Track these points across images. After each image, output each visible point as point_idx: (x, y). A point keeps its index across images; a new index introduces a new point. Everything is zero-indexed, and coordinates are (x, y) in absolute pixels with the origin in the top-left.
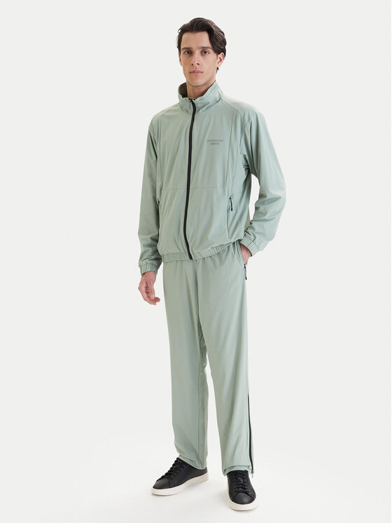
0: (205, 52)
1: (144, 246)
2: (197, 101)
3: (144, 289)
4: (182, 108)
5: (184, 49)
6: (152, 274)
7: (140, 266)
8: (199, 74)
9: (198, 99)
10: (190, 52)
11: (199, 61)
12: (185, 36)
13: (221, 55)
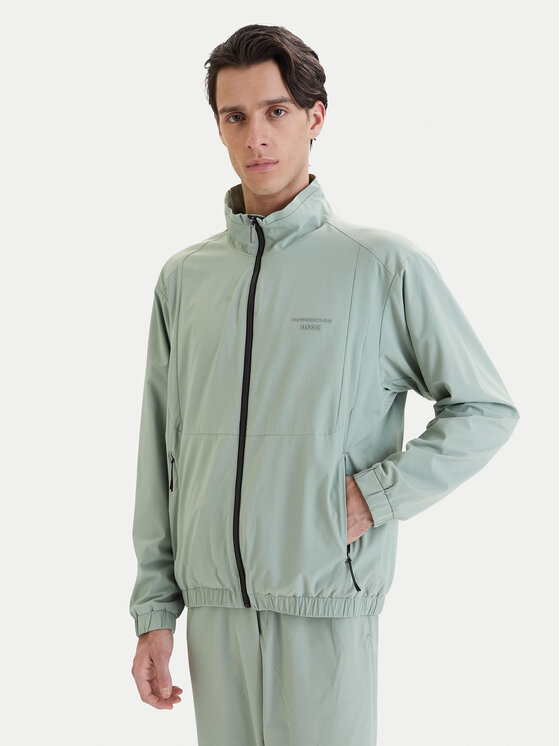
0: (277, 112)
1: (143, 566)
2: (269, 222)
3: (144, 674)
4: (232, 240)
5: (224, 111)
6: (164, 635)
7: (136, 616)
8: (271, 168)
9: (271, 218)
10: (239, 117)
11: (265, 136)
12: (223, 78)
13: (316, 109)
